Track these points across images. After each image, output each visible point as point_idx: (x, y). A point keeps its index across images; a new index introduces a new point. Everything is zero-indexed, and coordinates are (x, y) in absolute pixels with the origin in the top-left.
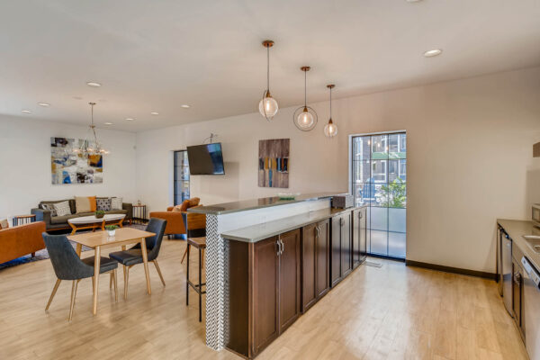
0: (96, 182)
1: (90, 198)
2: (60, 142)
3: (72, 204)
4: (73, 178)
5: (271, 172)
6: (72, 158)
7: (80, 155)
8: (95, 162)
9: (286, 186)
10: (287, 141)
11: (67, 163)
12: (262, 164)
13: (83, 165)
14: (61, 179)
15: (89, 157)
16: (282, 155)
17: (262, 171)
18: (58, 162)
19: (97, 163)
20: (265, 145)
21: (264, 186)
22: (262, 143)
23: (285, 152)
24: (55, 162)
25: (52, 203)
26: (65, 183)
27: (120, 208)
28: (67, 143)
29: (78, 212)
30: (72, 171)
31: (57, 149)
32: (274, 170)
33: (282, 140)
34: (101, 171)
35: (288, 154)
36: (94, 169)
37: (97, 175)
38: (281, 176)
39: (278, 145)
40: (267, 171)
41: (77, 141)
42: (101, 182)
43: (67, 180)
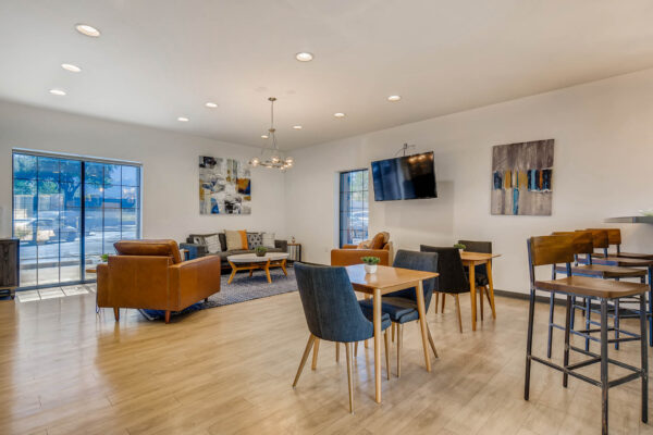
0: (244, 213)
1: (240, 232)
2: (209, 162)
3: (223, 238)
4: (221, 207)
5: (516, 192)
6: (220, 182)
7: (228, 179)
8: (244, 188)
9: (546, 212)
10: (551, 142)
11: (215, 188)
12: (498, 181)
13: (231, 191)
14: (209, 208)
15: (237, 181)
16: (540, 165)
17: (499, 192)
18: (207, 187)
19: (246, 190)
20: (505, 152)
21: (503, 213)
22: (498, 150)
23: (545, 160)
24: (204, 186)
25: (203, 237)
26: (213, 212)
27: (273, 246)
28: (215, 163)
29: (229, 249)
30: (221, 197)
31: (205, 170)
32: (523, 189)
33: (540, 143)
34: (248, 199)
35: (551, 163)
36: (242, 196)
37: (245, 204)
38: (537, 197)
39: (532, 151)
40: (509, 191)
41: (225, 162)
42: (249, 213)
43: (215, 210)
